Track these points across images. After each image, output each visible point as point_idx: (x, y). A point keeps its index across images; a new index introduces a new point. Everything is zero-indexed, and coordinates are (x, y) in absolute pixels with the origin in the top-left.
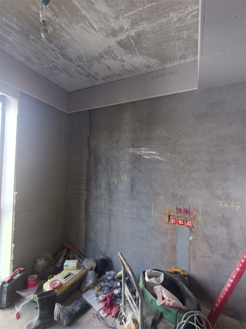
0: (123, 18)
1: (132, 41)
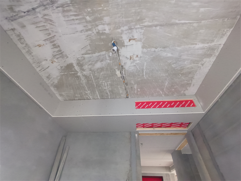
0: (90, 73)
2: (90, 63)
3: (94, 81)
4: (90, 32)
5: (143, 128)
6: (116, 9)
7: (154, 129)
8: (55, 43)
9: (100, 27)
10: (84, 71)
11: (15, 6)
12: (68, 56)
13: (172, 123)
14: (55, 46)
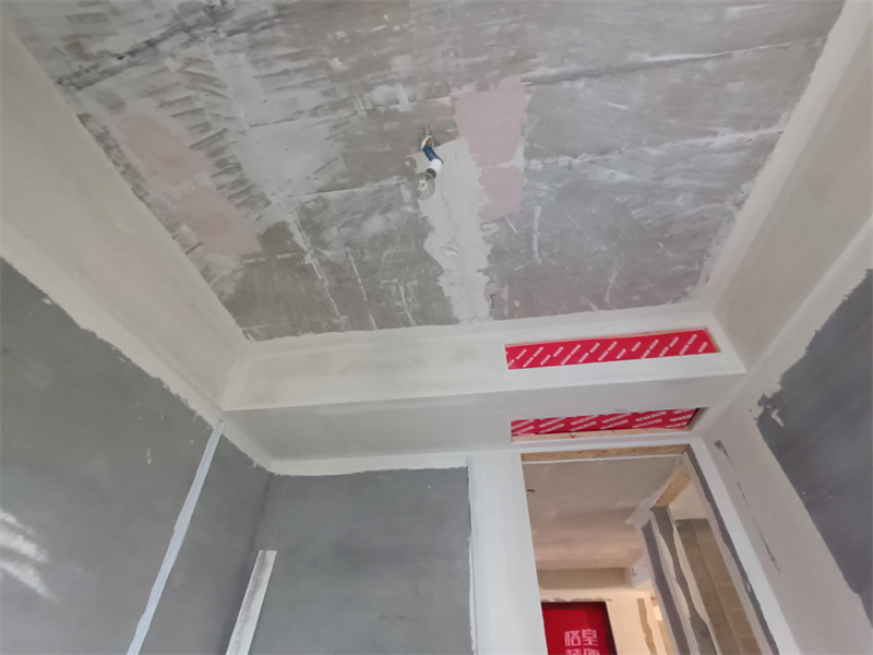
0: (347, 253)
1: (287, 255)
2: (347, 218)
3: (360, 281)
4: (344, 113)
5: (533, 435)
6: (432, 27)
7: (573, 437)
8: (226, 155)
9: (380, 94)
10: (326, 248)
11: (89, 37)
12: (271, 198)
13: (636, 415)
14: (226, 167)
